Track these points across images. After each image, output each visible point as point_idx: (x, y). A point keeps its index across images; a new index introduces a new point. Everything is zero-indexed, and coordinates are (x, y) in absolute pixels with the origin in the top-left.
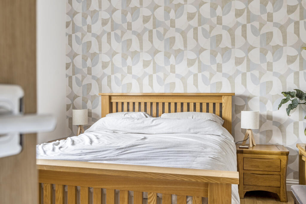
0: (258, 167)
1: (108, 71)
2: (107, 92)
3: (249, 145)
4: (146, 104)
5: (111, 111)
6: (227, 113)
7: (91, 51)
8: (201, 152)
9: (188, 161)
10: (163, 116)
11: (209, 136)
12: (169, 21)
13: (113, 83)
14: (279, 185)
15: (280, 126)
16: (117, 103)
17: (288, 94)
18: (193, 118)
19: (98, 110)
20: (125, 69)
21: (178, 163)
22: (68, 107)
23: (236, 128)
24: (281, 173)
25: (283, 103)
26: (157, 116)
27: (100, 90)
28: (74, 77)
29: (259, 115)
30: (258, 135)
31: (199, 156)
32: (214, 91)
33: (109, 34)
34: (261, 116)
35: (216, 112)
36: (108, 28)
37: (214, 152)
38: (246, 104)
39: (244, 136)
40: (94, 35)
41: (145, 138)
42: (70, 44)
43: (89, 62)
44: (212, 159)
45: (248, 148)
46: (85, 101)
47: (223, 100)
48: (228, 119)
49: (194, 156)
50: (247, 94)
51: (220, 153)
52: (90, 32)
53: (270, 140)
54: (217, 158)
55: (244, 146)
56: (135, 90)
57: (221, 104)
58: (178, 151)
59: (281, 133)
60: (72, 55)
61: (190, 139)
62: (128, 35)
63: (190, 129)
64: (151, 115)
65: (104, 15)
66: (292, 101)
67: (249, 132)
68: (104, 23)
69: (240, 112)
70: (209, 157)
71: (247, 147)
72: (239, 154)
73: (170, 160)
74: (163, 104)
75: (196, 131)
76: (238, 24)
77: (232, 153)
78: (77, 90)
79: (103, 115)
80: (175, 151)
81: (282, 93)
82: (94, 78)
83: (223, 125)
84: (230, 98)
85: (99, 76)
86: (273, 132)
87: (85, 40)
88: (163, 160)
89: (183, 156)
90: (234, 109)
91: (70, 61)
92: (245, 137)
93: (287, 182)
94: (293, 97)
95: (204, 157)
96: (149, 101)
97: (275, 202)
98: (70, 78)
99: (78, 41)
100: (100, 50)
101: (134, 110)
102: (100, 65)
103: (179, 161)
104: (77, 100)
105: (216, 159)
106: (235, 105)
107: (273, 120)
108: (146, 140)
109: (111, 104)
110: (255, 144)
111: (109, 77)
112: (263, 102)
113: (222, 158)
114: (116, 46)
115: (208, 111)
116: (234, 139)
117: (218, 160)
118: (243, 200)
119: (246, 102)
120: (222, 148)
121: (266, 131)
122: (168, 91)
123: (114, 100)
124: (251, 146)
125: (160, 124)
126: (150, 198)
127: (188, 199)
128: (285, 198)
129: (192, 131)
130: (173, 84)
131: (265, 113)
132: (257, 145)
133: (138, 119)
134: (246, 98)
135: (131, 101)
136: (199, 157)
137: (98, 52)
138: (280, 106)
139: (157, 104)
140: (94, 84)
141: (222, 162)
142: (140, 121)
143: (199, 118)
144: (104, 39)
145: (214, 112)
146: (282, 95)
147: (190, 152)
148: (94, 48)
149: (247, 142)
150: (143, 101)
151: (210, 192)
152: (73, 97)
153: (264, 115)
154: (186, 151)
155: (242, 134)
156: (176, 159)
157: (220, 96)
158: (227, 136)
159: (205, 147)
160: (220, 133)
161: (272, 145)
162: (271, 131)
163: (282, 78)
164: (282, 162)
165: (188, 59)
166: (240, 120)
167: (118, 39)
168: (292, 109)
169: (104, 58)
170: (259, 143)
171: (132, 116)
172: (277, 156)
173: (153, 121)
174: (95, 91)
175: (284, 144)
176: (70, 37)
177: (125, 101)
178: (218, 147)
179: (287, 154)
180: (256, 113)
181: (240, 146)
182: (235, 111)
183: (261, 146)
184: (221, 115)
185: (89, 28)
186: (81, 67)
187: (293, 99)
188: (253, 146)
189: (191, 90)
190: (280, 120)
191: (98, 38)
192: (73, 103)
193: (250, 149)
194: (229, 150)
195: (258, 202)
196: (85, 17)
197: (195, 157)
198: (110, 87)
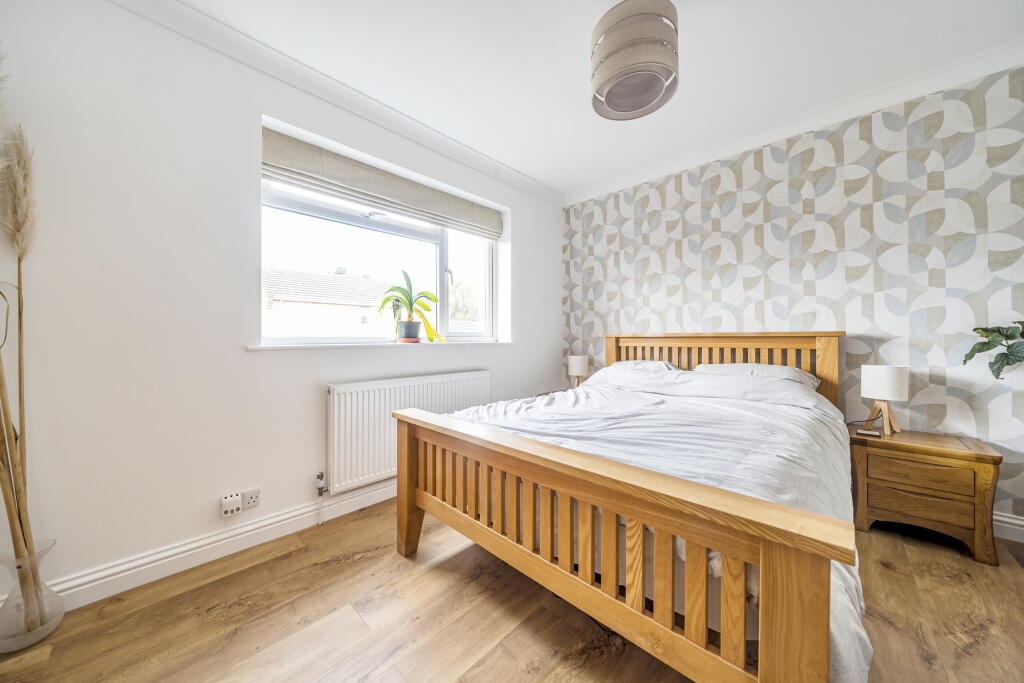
0: (907, 477)
1: (615, 304)
2: (614, 332)
3: (881, 429)
4: (670, 349)
5: (619, 359)
6: (829, 367)
7: (593, 280)
8: (762, 442)
9: (724, 460)
10: (699, 368)
11: (785, 407)
12: (710, 223)
13: (623, 319)
14: (971, 525)
15: (970, 398)
16: (627, 348)
17: (994, 331)
18: (752, 374)
19: (602, 357)
20: (640, 300)
21: (703, 462)
22: (565, 353)
23: (849, 395)
24: (977, 501)
25: (979, 351)
26: (689, 368)
27: (605, 330)
28: (572, 315)
29: (908, 375)
30: (907, 412)
31: (755, 450)
32: (799, 328)
33: (617, 254)
34: (913, 376)
35: (802, 366)
36: (615, 246)
37: (793, 445)
38: (874, 352)
39: (869, 412)
40: (596, 258)
41: (662, 402)
42: (568, 273)
43: (591, 295)
44: (785, 461)
45: (879, 437)
46: (585, 345)
47: (819, 345)
48: (830, 379)
49: (742, 451)
50: (877, 333)
51: (807, 447)
52: (592, 254)
53: (939, 424)
54: (799, 458)
55: (868, 430)
56: (655, 330)
57: (813, 352)
58: (711, 435)
59: (972, 413)
60: (570, 287)
61: (743, 412)
62: (645, 252)
63: (745, 393)
64: (679, 367)
65: (611, 230)
66: (1009, 347)
67: (883, 406)
68: (611, 240)
69: (860, 367)
70: (779, 456)
71: (877, 434)
72: (855, 446)
73: (689, 453)
74: (700, 349)
75: (758, 396)
76: (851, 207)
77: (840, 446)
78: (576, 330)
79: (608, 364)
80: (705, 434)
81: (974, 330)
82: (596, 314)
83: (818, 390)
84: (835, 341)
85: (603, 312)
86: (948, 409)
87: (586, 266)
88: (675, 450)
89: (717, 447)
90: (844, 360)
91: (568, 294)
92: (872, 413)
93: (994, 517)
94: (1008, 337)
95: (764, 454)
96: (675, 345)
97: (958, 557)
98: (568, 315)
99: (578, 268)
100: (605, 277)
101: (652, 358)
102: (604, 297)
103: (707, 458)
104: (576, 343)
105: (795, 462)
106: (848, 354)
107: (948, 385)
108: (662, 407)
109: (619, 349)
110: (897, 430)
111: (617, 312)
112: (918, 348)
113: (811, 461)
114: (627, 269)
115: (784, 363)
116: (842, 416)
117: (800, 465)
118: (867, 535)
119: (872, 348)
120: (814, 435)
121: (929, 406)
122: (709, 331)
123: (623, 344)
124: (887, 431)
125: (691, 380)
126: (631, 528)
127: (712, 555)
128: (989, 556)
129: (749, 396)
130: (718, 320)
131: (924, 369)
132: (902, 431)
133: (655, 372)
134: (874, 342)
135: (648, 344)
136: (756, 452)
137: (602, 279)
138: (969, 357)
139: (689, 349)
140: (598, 322)
141: (810, 471)
142: (659, 375)
143: (766, 374)
144: (611, 261)
145: (798, 364)
146: (975, 334)
147: (735, 438)
148: (598, 275)
149: (877, 423)
150: (666, 344)
151: (764, 560)
152: (571, 339)
153: (923, 375)
154: (727, 437)
155: (864, 407)
156: (703, 452)
157: (812, 337)
158: (828, 411)
159: (773, 430)
160: (810, 403)
161: (946, 436)
162: (944, 407)
163: (975, 300)
164: (978, 478)
165: (745, 279)
166: (858, 381)
167: (629, 259)
168: (1008, 364)
169: (610, 287)
170: (908, 428)
171: (647, 367)
172: (965, 463)
173: (679, 375)
174: (598, 331)
175: (983, 438)
176: (568, 264)
177: (639, 344)
178: (803, 434)
179: (997, 462)
180: (900, 371)
181: (859, 431)
182: (846, 364)
183: (913, 433)
184: (813, 371)
185: (591, 249)
186: (580, 302)
187: (1010, 342)
188: (893, 432)
189: (752, 327)
190: (971, 385)
191: (603, 261)
192: (571, 348)
193: (886, 440)
194: (829, 438)
195: (906, 549)
196: (585, 236)
197: (746, 452)
198: (619, 326)
